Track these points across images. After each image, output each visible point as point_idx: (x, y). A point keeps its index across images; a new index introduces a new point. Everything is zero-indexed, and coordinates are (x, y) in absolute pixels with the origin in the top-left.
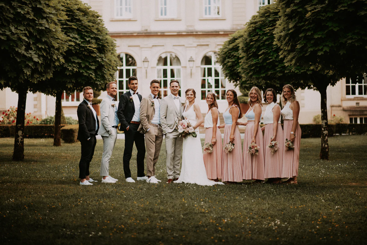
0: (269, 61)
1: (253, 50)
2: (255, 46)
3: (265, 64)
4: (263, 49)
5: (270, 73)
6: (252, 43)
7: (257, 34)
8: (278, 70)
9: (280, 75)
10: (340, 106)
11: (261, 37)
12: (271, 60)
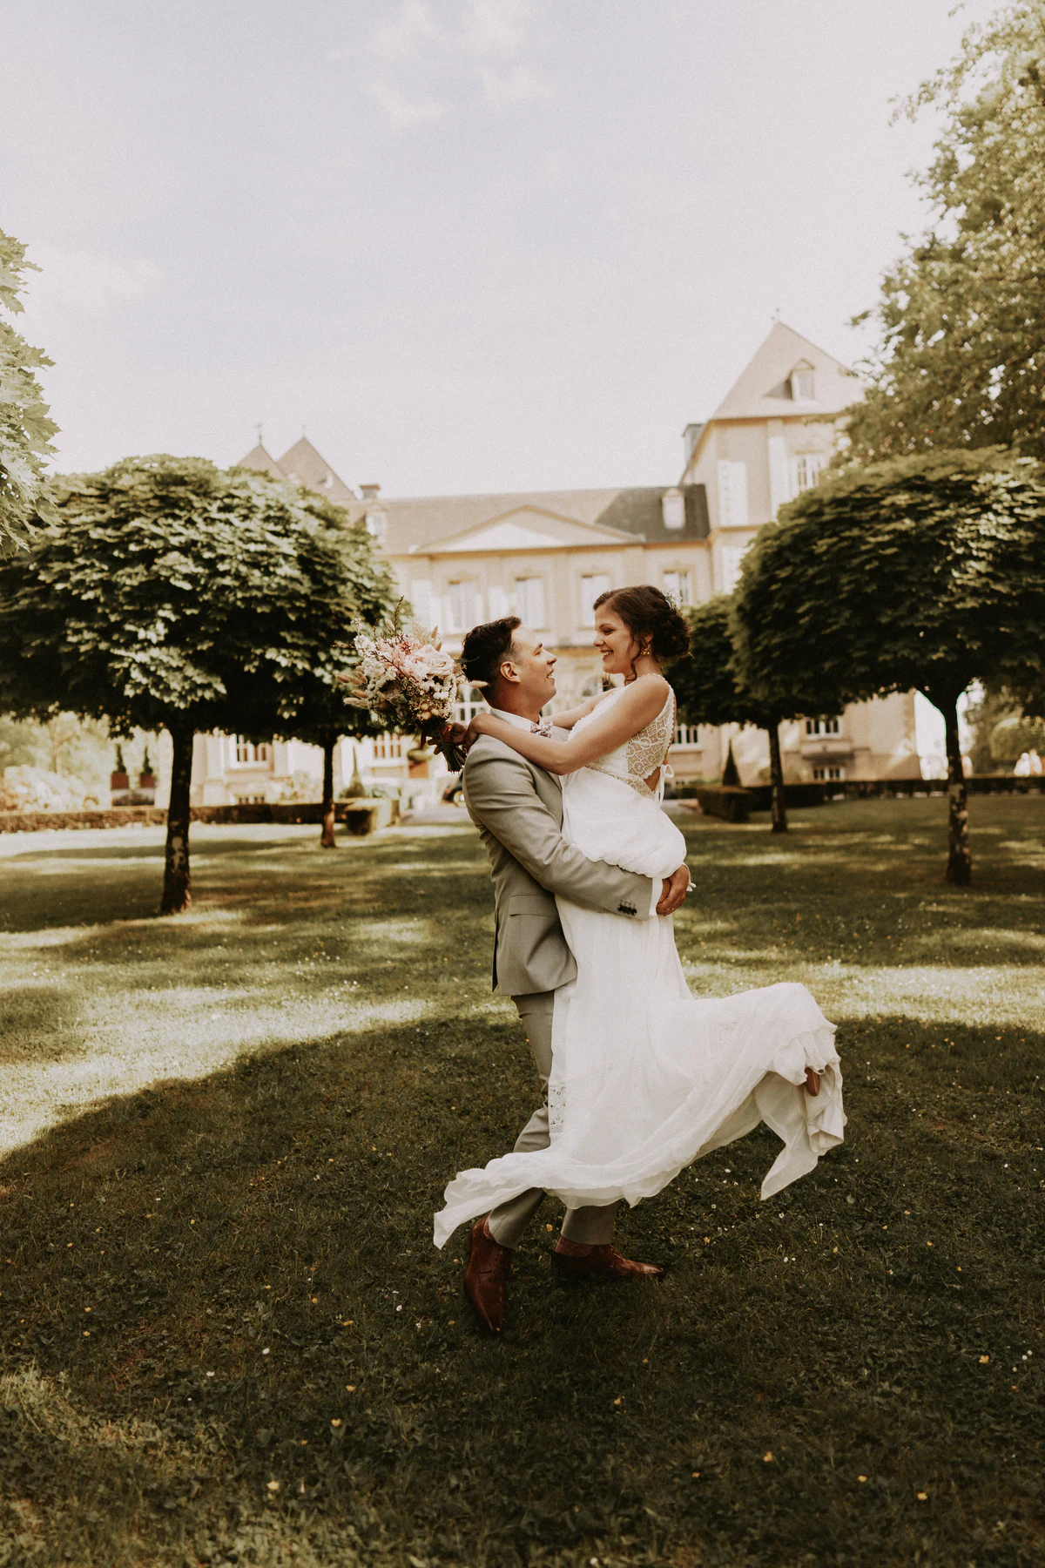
0: (828, 631)
1: (776, 605)
2: (780, 594)
3: (812, 641)
4: (810, 600)
5: (827, 666)
6: (774, 587)
7: (787, 563)
8: (857, 655)
9: (862, 669)
10: (797, 752)
11: (799, 571)
12: (834, 628)
